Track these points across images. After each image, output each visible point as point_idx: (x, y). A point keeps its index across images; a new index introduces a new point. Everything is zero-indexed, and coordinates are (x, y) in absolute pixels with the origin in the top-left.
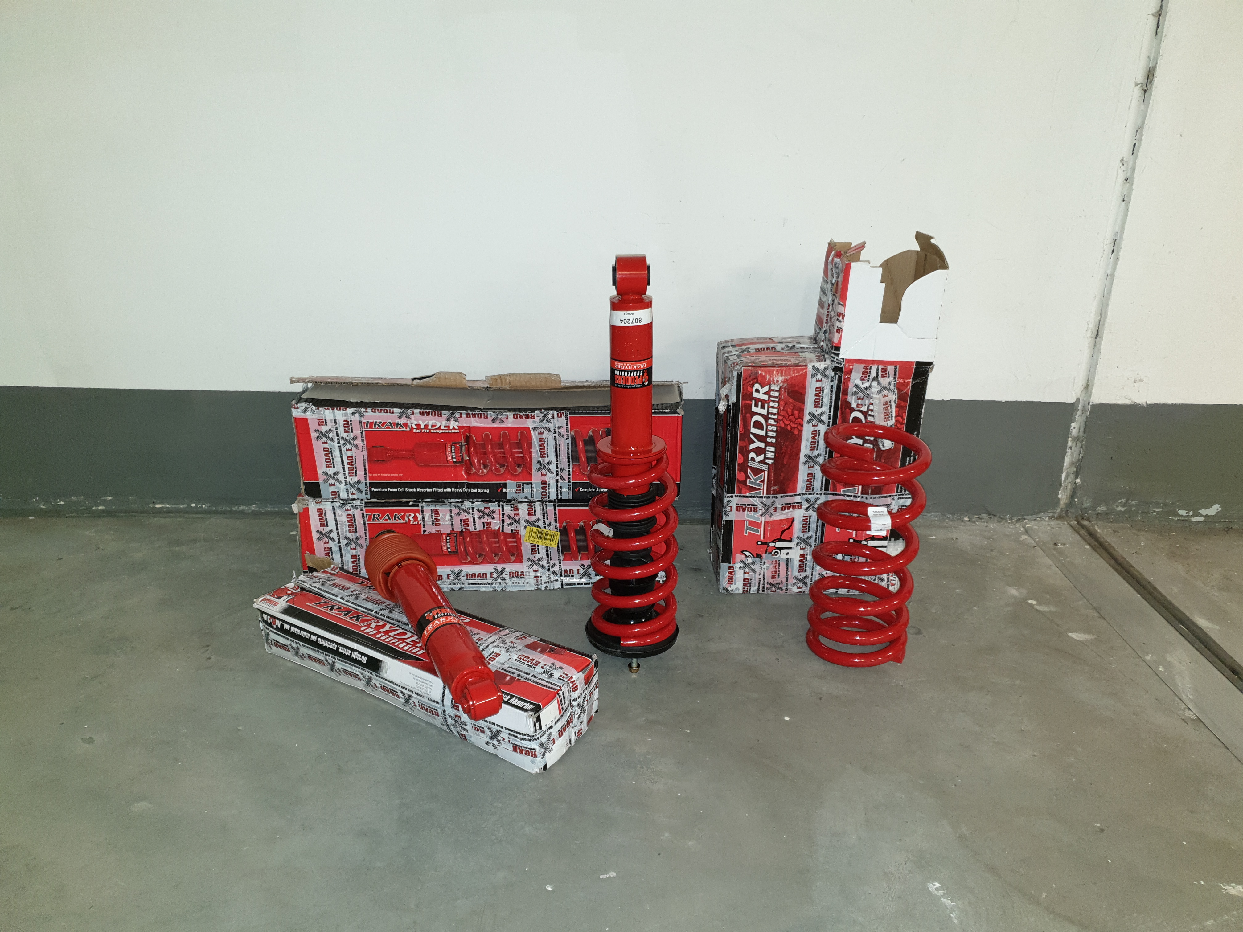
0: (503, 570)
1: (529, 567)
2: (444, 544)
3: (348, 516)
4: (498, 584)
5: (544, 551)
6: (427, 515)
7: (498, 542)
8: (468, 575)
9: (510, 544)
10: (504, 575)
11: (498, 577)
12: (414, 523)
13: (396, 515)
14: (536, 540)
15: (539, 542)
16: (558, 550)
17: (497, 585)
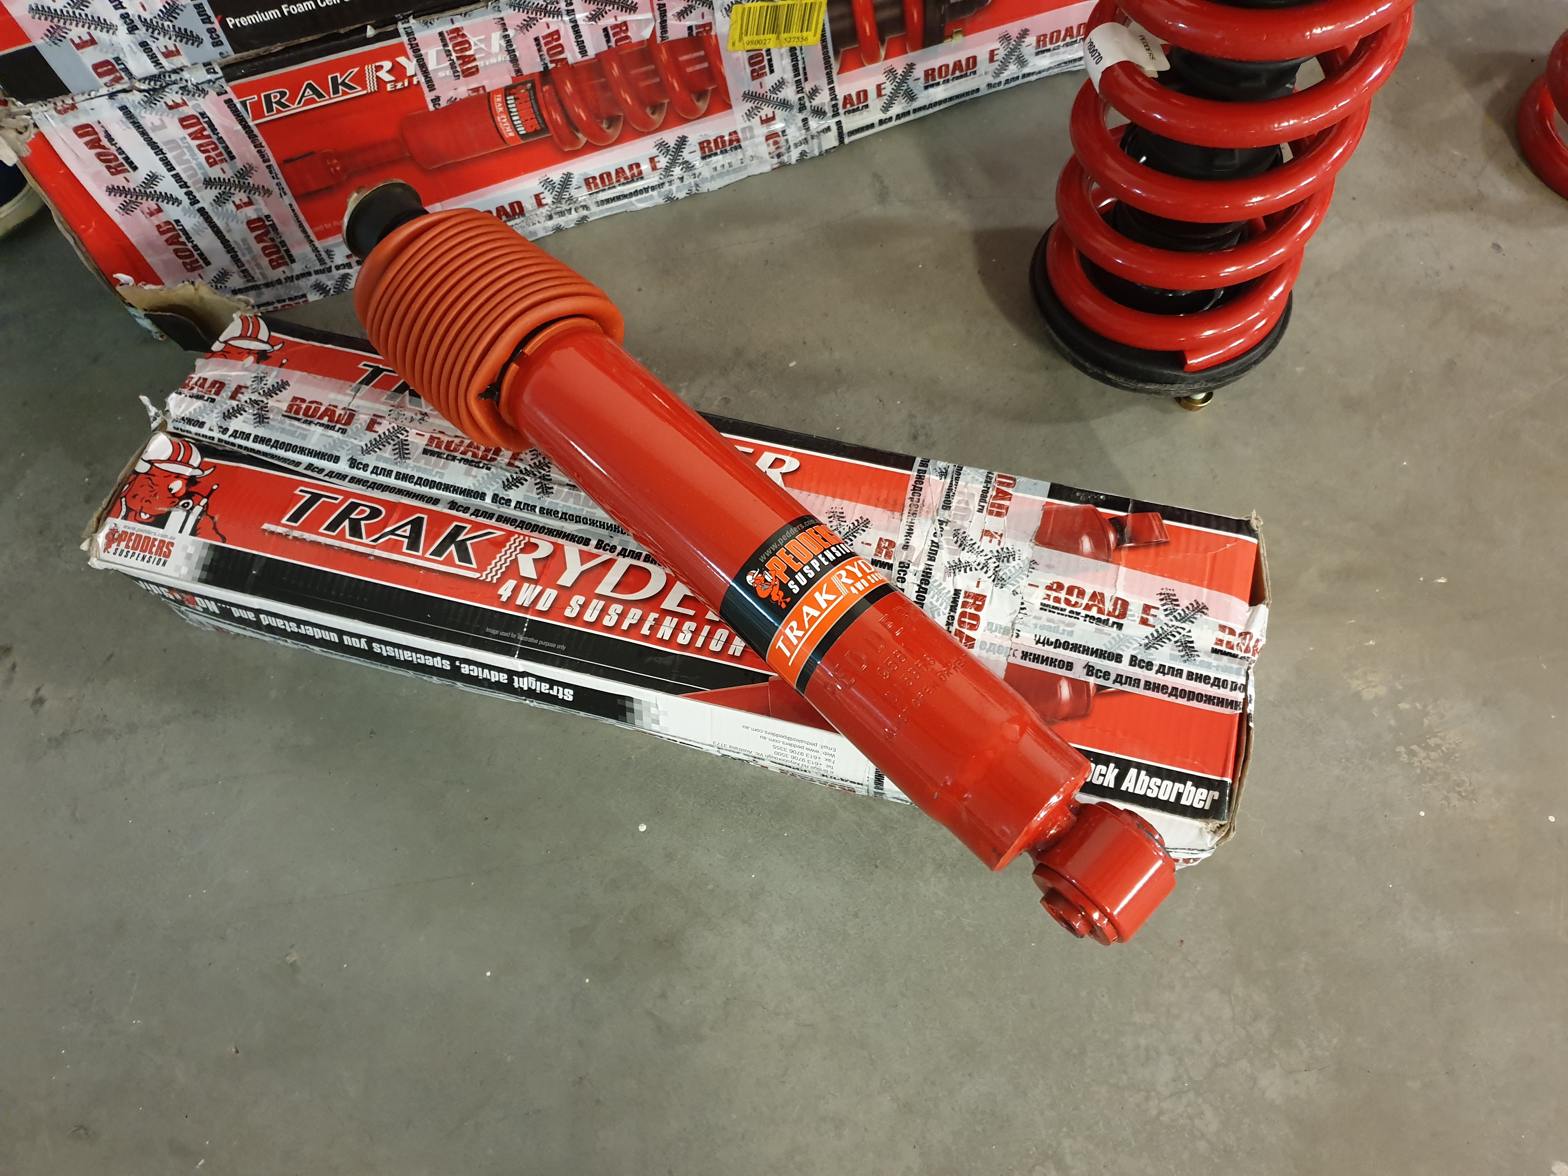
0: (682, 141)
1: (749, 115)
2: (502, 121)
3: (184, 122)
4: (677, 183)
5: (787, 62)
6: (433, 55)
7: (655, 73)
8: (589, 182)
9: (689, 70)
10: (686, 155)
11: (673, 163)
12: (399, 86)
13: (334, 79)
14: (761, 37)
15: (770, 41)
16: (825, 47)
17: (674, 187)
